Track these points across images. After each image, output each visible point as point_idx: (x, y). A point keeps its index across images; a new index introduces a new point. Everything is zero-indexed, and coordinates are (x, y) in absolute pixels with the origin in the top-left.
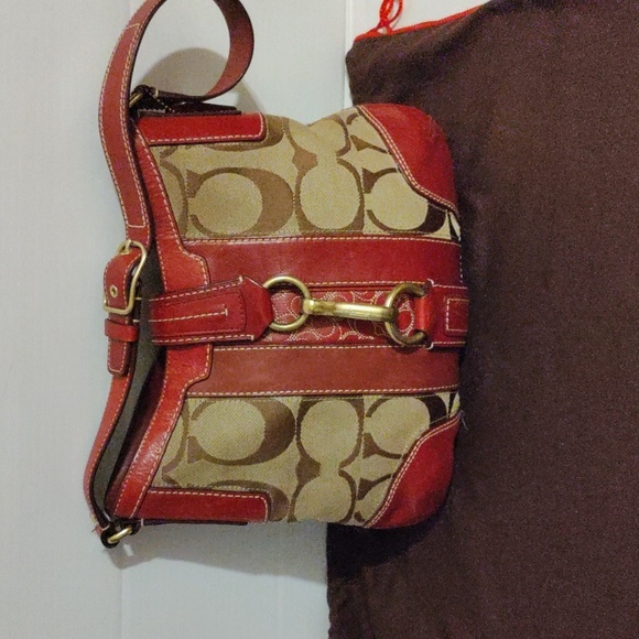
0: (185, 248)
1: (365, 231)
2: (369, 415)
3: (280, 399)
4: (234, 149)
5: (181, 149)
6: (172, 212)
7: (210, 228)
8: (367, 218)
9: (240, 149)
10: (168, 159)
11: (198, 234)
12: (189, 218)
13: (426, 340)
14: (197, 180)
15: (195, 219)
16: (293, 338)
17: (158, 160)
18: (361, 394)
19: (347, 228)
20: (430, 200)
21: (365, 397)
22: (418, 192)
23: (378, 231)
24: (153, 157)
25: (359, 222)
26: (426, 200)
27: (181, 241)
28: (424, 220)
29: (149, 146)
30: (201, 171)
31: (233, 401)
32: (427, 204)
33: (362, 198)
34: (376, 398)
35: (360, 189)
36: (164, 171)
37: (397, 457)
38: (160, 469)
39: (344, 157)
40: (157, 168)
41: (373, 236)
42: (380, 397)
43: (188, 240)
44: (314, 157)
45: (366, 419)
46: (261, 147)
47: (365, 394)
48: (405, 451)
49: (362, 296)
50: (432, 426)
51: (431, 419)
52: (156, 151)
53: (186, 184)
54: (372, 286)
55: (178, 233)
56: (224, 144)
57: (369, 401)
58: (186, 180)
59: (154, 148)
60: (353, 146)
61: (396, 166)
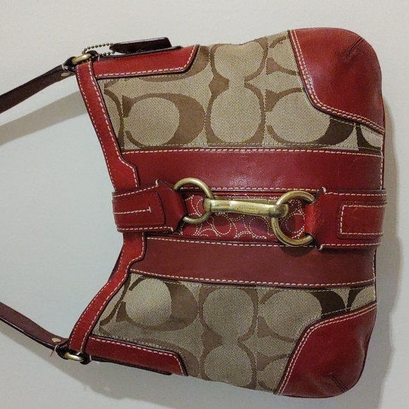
0: (123, 157)
1: (265, 143)
2: (263, 303)
5: (121, 81)
6: (112, 129)
8: (267, 135)
10: (110, 88)
13: (315, 242)
15: (129, 134)
17: (103, 90)
19: (248, 141)
20: (333, 116)
21: (258, 288)
22: (319, 109)
23: (276, 144)
25: (259, 136)
26: (328, 116)
27: (121, 153)
28: (323, 134)
29: (97, 80)
30: (133, 96)
32: (329, 119)
33: (263, 116)
34: (268, 289)
37: (291, 341)
38: (99, 322)
39: (251, 82)
42: (272, 288)
43: (126, 151)
44: (227, 82)
45: (260, 305)
47: (259, 286)
48: (297, 337)
50: (323, 318)
51: (323, 312)
52: (102, 84)
54: (266, 192)
57: (261, 291)
58: (121, 103)
59: (101, 81)
60: (264, 70)
61: (301, 86)
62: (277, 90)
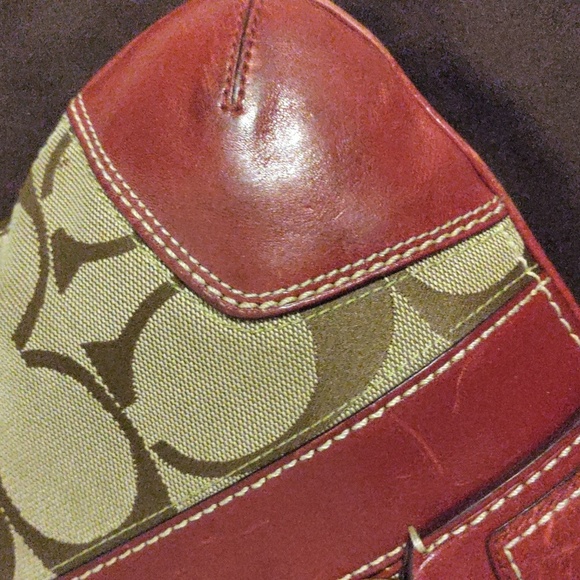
1: (179, 499)
8: (167, 473)
19: (133, 518)
23: (209, 486)
25: (150, 490)
33: (126, 426)
35: (108, 405)
39: (31, 345)
60: (51, 279)
61: (167, 276)
62: (109, 331)
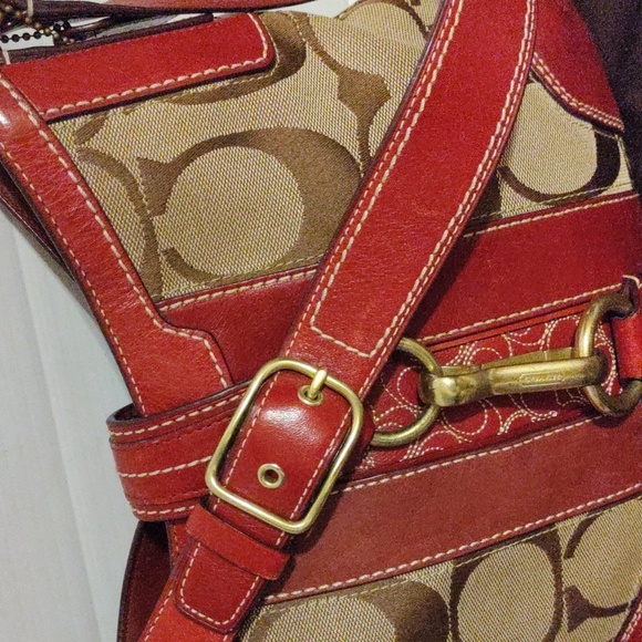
0: (164, 319)
2: (570, 554)
3: (414, 577)
4: (222, 95)
5: (116, 117)
6: (125, 254)
7: (207, 268)
9: (234, 93)
10: (94, 143)
11: (185, 286)
12: (163, 258)
14: (164, 175)
15: (174, 256)
16: (415, 451)
17: (73, 151)
18: (551, 525)
20: (597, 124)
21: (559, 526)
22: (576, 113)
24: (60, 146)
26: (589, 126)
27: (156, 309)
28: (595, 166)
29: (47, 123)
30: (167, 154)
31: (323, 601)
32: (592, 134)
34: (577, 521)
36: (89, 170)
37: (621, 608)
40: (73, 167)
41: (521, 217)
42: (583, 517)
43: (170, 301)
45: (565, 563)
46: (273, 81)
47: (559, 520)
49: (524, 339)
52: (65, 131)
53: (141, 189)
54: (537, 315)
55: (146, 293)
56: (200, 89)
57: (566, 530)
58: (139, 180)
59: (58, 126)
